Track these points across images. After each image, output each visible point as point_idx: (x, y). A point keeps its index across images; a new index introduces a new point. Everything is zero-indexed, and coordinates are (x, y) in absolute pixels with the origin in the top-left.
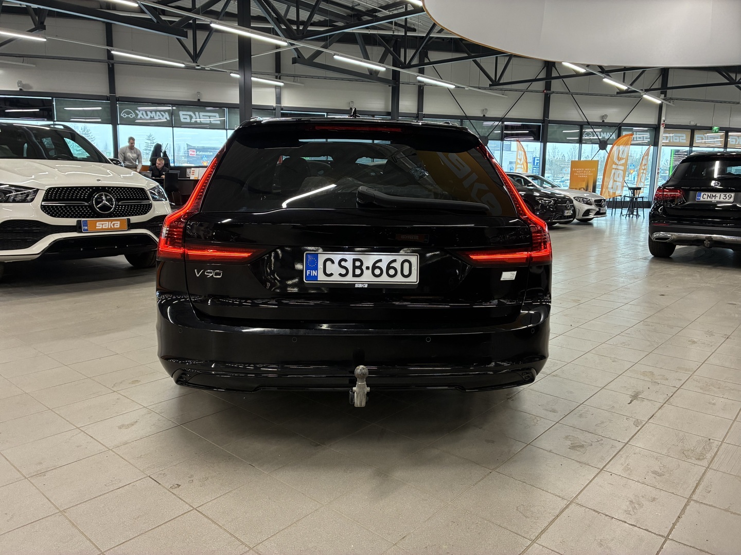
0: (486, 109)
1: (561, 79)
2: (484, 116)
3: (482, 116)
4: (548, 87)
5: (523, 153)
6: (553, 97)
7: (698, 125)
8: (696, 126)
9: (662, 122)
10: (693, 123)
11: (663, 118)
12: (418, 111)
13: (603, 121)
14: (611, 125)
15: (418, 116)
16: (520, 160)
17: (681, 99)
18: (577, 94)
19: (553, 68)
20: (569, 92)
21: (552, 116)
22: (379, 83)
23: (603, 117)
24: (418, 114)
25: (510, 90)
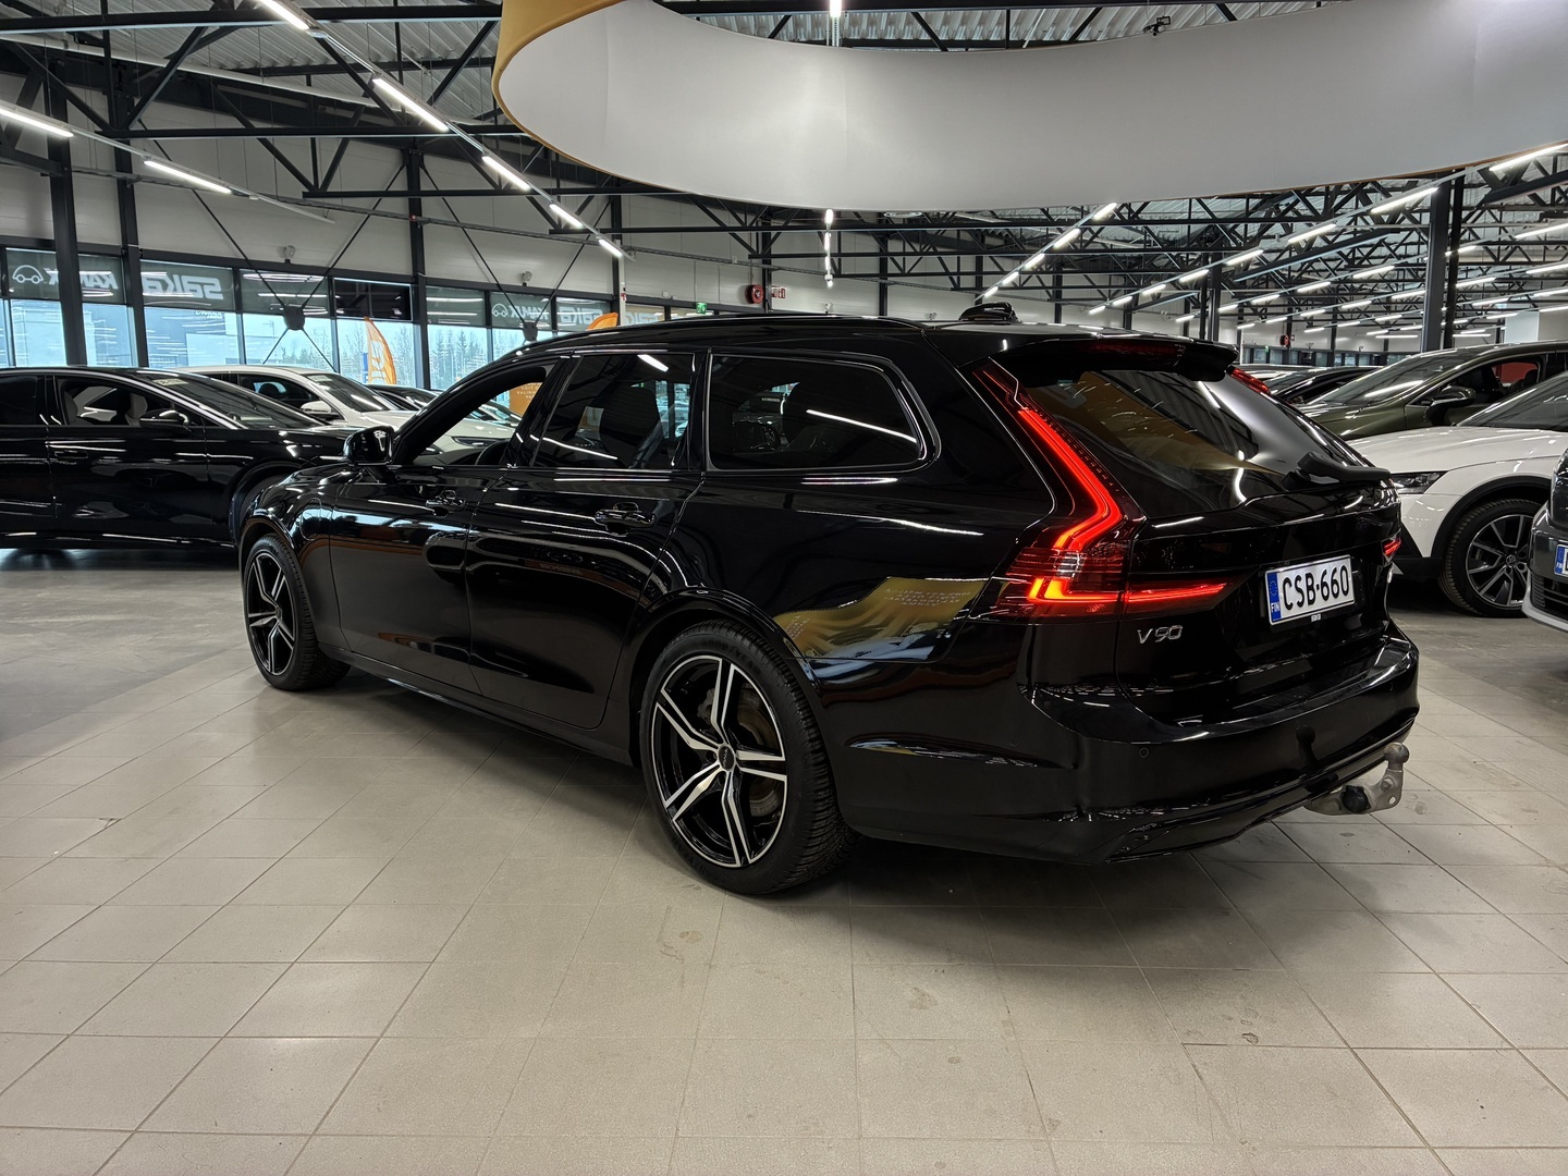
0: (292, 247)
1: (440, 198)
2: (288, 261)
3: (282, 261)
4: (415, 208)
5: (382, 347)
6: (428, 229)
7: (675, 298)
8: (671, 299)
9: (621, 291)
10: (666, 295)
11: (622, 284)
12: (125, 239)
13: (524, 284)
14: (538, 293)
15: (127, 254)
16: (378, 361)
17: (647, 251)
18: (473, 227)
19: (421, 170)
20: (457, 224)
21: (432, 270)
22: (19, 167)
23: (524, 276)
24: (125, 247)
25: (341, 209)
